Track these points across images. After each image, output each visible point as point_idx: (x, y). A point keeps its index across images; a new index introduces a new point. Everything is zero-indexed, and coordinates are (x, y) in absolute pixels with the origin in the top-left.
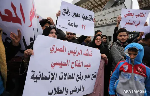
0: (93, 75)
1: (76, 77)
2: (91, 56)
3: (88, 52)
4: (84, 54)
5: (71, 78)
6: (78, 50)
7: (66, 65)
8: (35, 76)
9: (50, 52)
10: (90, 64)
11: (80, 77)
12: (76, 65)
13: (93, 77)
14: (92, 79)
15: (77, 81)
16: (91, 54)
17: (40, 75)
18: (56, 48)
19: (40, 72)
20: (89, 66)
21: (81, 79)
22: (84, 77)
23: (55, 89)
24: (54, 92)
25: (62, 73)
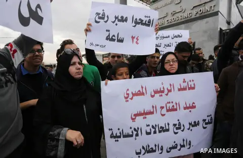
0: (204, 120)
1: (171, 127)
2: (193, 88)
3: (185, 84)
4: (179, 90)
5: (163, 130)
6: (167, 86)
7: (152, 113)
8: (115, 135)
9: (125, 100)
10: (194, 103)
11: (178, 127)
12: (168, 111)
13: (206, 124)
14: (204, 128)
15: (176, 133)
16: (192, 86)
17: (120, 133)
18: (132, 93)
19: (119, 129)
20: (194, 107)
21: (182, 129)
22: (187, 126)
23: (143, 148)
24: (143, 151)
25: (149, 125)
